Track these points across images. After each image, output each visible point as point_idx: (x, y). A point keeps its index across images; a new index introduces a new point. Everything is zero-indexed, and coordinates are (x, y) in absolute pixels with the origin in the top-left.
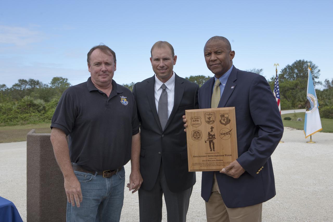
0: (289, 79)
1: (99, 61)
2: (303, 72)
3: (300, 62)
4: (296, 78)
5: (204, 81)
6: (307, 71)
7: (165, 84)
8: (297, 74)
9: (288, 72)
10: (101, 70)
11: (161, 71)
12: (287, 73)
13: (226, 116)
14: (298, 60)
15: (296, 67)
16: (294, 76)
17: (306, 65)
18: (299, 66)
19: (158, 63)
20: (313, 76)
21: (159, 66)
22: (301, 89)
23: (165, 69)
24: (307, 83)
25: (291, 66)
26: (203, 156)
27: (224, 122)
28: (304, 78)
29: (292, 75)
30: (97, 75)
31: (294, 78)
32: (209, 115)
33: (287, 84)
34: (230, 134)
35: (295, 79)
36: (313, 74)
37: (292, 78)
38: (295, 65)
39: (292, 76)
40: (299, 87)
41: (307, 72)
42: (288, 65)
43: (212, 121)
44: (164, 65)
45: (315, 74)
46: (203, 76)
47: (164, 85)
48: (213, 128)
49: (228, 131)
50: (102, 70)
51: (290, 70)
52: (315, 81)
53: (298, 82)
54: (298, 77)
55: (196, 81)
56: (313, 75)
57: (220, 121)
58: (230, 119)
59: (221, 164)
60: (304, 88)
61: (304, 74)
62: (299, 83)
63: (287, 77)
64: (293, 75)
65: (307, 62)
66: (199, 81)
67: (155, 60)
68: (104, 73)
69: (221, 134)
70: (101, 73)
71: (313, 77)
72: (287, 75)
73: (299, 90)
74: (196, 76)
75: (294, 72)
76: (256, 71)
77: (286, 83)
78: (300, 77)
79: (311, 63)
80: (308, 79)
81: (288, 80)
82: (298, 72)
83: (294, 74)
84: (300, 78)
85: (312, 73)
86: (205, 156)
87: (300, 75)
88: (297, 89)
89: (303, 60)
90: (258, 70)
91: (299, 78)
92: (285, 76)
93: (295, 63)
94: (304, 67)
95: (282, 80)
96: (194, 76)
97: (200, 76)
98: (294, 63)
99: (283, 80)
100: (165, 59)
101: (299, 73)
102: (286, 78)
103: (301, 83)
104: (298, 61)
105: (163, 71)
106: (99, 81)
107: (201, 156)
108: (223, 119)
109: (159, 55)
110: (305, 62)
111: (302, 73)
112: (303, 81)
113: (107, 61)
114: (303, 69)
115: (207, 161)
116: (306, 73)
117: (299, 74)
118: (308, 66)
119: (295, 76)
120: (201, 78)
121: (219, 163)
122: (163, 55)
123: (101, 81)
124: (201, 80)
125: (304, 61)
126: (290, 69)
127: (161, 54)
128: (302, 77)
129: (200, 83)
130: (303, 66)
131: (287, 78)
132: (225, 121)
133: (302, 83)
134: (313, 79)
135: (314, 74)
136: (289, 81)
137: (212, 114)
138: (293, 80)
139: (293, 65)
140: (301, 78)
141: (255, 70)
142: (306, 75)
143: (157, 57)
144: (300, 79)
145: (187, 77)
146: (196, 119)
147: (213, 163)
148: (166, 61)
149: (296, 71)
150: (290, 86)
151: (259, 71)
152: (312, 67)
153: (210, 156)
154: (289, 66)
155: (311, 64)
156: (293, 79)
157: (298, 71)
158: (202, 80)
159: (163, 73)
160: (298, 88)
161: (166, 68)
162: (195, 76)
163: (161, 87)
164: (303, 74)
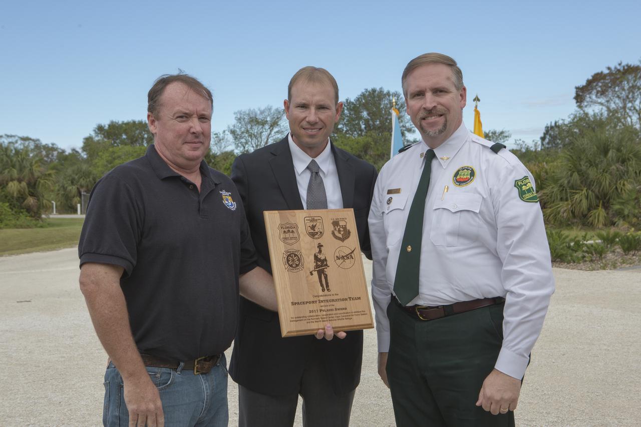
0: (349, 134)
1: (187, 112)
2: (381, 116)
3: (373, 94)
4: (365, 131)
5: (146, 136)
6: (390, 114)
7: (316, 159)
8: (367, 122)
9: (348, 116)
10: (189, 130)
11: (310, 132)
12: (344, 120)
13: (342, 223)
14: (370, 89)
15: (365, 106)
16: (361, 127)
17: (386, 102)
18: (371, 104)
19: (303, 113)
20: (403, 126)
21: (307, 119)
22: (377, 158)
23: (317, 129)
24: (391, 143)
25: (353, 103)
26: (310, 302)
27: (340, 236)
28: (382, 132)
29: (356, 124)
30: (180, 141)
31: (361, 130)
32: (311, 221)
33: (344, 145)
34: (353, 258)
35: (363, 133)
36: (402, 121)
37: (355, 131)
38: (362, 100)
39: (357, 127)
40: (371, 152)
41: (389, 117)
42: (347, 100)
43: (319, 234)
44: (318, 120)
45: (407, 122)
46: (144, 123)
47: (313, 162)
48: (322, 246)
49: (348, 252)
50: (192, 130)
51: (352, 113)
52: (407, 138)
53: (370, 139)
54: (370, 130)
55: (126, 134)
56: (401, 124)
57: (333, 233)
58: (349, 230)
59: (343, 316)
60: (384, 155)
61: (383, 122)
62: (372, 143)
63: (345, 129)
64: (359, 124)
65: (388, 94)
66: (134, 136)
67: (299, 107)
68: (197, 137)
69: (338, 258)
70: (190, 137)
71: (402, 128)
72: (345, 123)
73: (372, 161)
74: (126, 121)
75: (361, 118)
76: (272, 111)
77: (342, 143)
78: (373, 129)
79: (398, 97)
80: (391, 135)
81: (347, 135)
82: (369, 118)
83: (361, 122)
84: (374, 131)
85: (400, 121)
86: (313, 302)
87: (374, 124)
88: (368, 157)
89: (381, 88)
90: (277, 110)
91: (372, 132)
92: (340, 126)
93: (363, 95)
94: (382, 106)
95: (334, 136)
96: (120, 123)
97: (134, 122)
98: (361, 95)
99: (336, 135)
100: (321, 107)
101: (372, 119)
102: (343, 130)
103: (376, 143)
104: (369, 92)
105: (314, 132)
106: (182, 156)
107: (307, 302)
108: (337, 230)
109: (308, 97)
110: (385, 95)
111: (378, 121)
112: (380, 139)
113: (203, 112)
114: (380, 110)
115: (319, 311)
116: (387, 119)
117: (371, 122)
118: (391, 103)
119: (363, 127)
120: (138, 127)
121: (340, 315)
122: (318, 98)
123: (187, 155)
124: (137, 132)
125: (383, 92)
126: (351, 110)
127: (313, 95)
128: (379, 128)
129: (135, 139)
130: (380, 104)
131: (344, 132)
132: (342, 233)
133: (378, 144)
134: (403, 134)
135: (404, 123)
136: (349, 138)
137: (316, 220)
138: (360, 135)
139: (358, 99)
140: (377, 132)
141: (270, 109)
142: (387, 124)
143: (304, 102)
144: (374, 134)
145: (103, 125)
146: (288, 228)
147: (330, 315)
148: (322, 111)
149: (365, 114)
150: (352, 149)
151: (279, 112)
152: (400, 105)
153: (322, 301)
154: (350, 102)
155: (398, 99)
156: (358, 133)
157: (368, 114)
158: (140, 133)
159: (312, 136)
160: (371, 156)
161: (321, 127)
162: (123, 123)
163: (308, 168)
164: (380, 121)
